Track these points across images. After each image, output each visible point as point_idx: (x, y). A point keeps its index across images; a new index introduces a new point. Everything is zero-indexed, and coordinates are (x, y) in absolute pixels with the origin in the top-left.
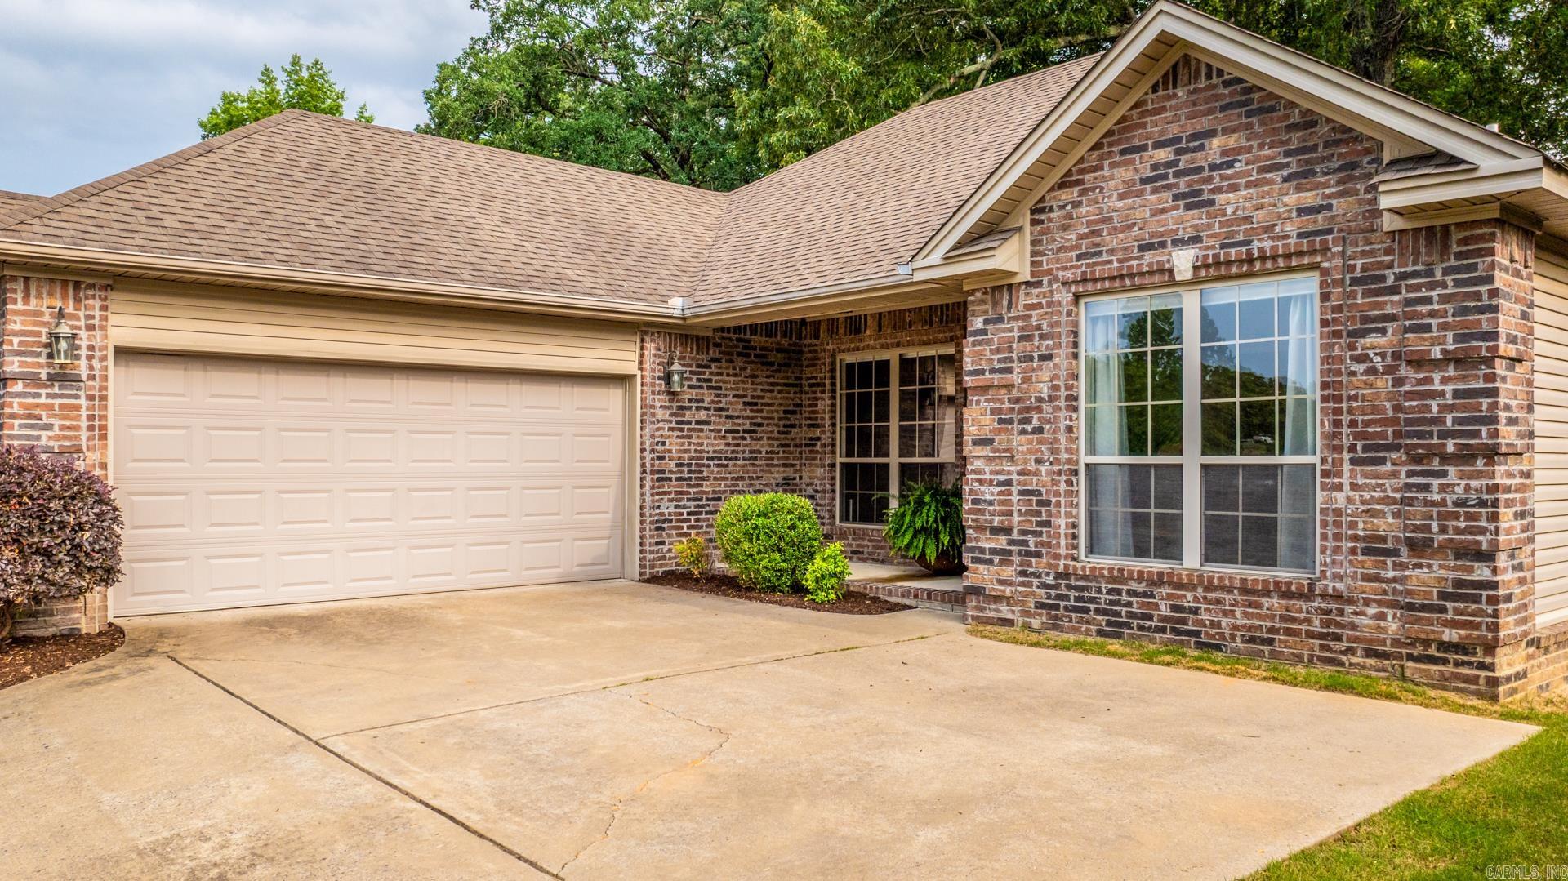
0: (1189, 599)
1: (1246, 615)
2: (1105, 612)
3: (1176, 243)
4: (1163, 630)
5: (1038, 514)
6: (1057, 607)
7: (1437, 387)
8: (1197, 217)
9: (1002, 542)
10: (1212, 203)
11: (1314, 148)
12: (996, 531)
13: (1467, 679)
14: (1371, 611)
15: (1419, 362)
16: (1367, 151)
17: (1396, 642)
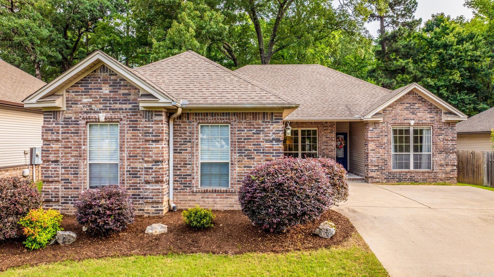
0: (413, 175)
1: (422, 176)
2: (398, 178)
3: (410, 119)
4: (409, 180)
5: (385, 163)
6: (389, 178)
7: (449, 143)
8: (414, 116)
9: (377, 168)
10: (416, 114)
11: (432, 109)
12: (375, 166)
13: (453, 182)
14: (441, 174)
15: (447, 140)
16: (440, 110)
17: (444, 178)
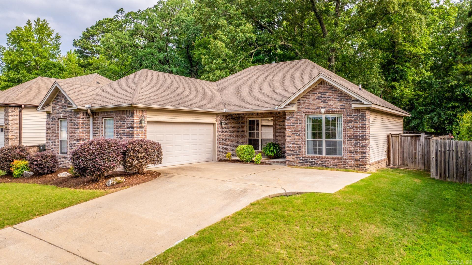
0: (324, 160)
1: (333, 162)
2: (310, 163)
3: (321, 108)
4: (320, 165)
5: (299, 148)
6: (302, 162)
7: (359, 131)
8: (325, 105)
9: (293, 153)
10: (327, 103)
11: (342, 97)
12: (291, 151)
13: (363, 169)
14: (350, 161)
15: (356, 127)
16: (349, 98)
17: (353, 165)
